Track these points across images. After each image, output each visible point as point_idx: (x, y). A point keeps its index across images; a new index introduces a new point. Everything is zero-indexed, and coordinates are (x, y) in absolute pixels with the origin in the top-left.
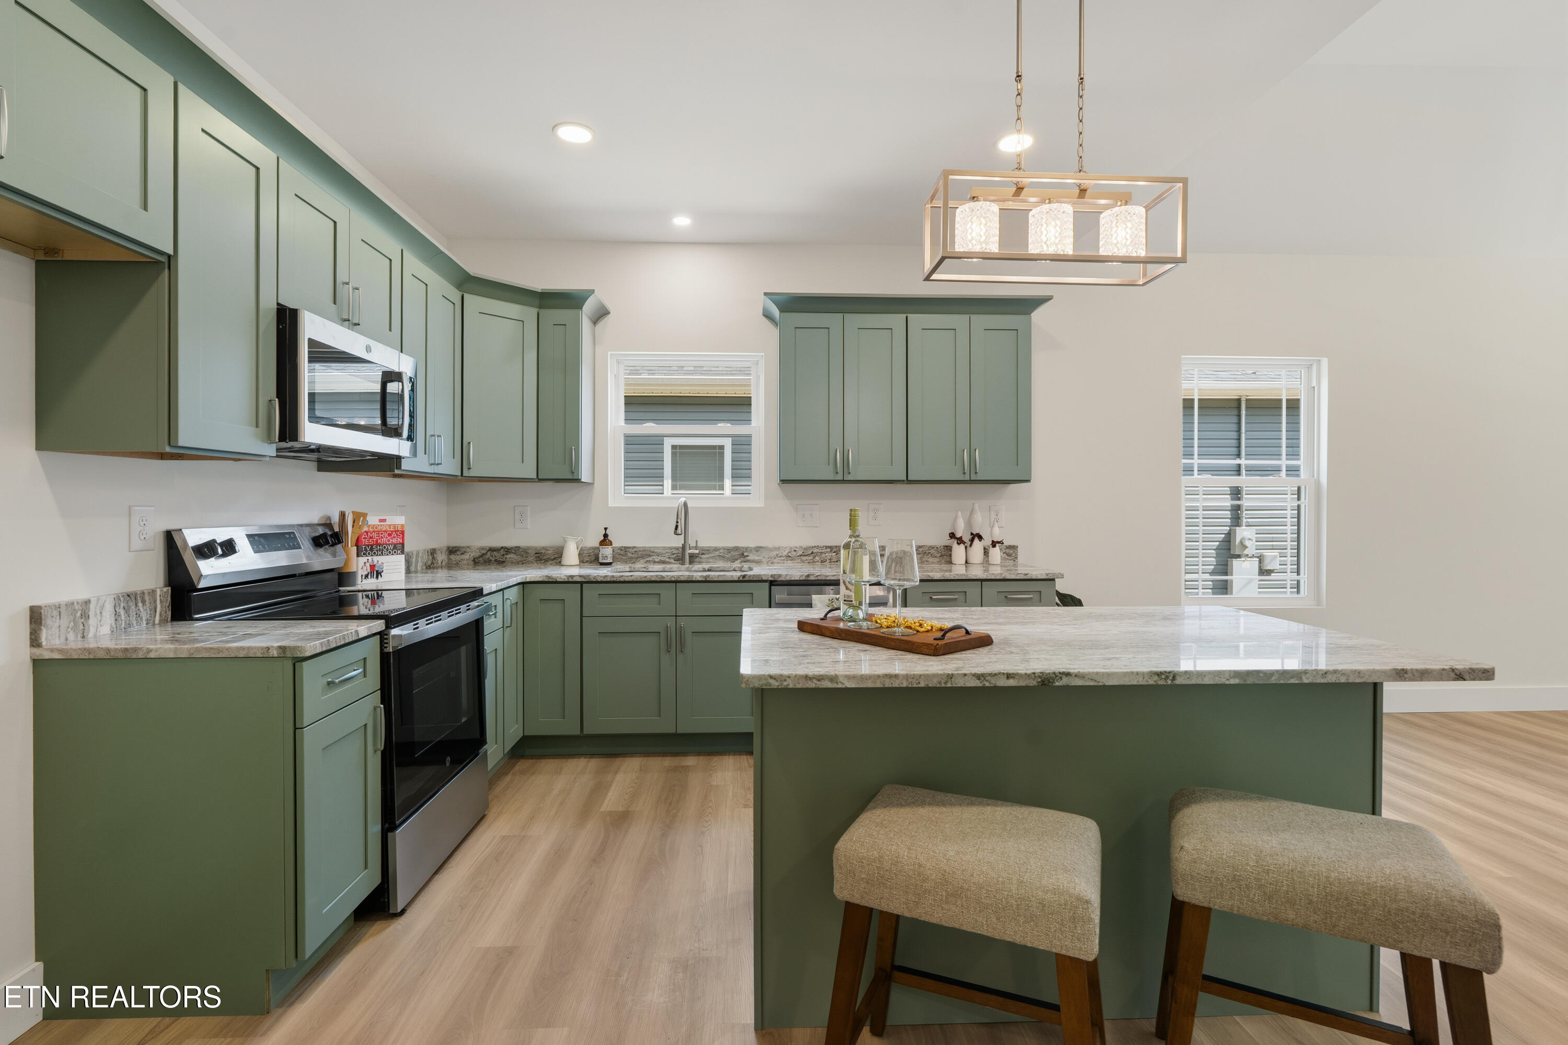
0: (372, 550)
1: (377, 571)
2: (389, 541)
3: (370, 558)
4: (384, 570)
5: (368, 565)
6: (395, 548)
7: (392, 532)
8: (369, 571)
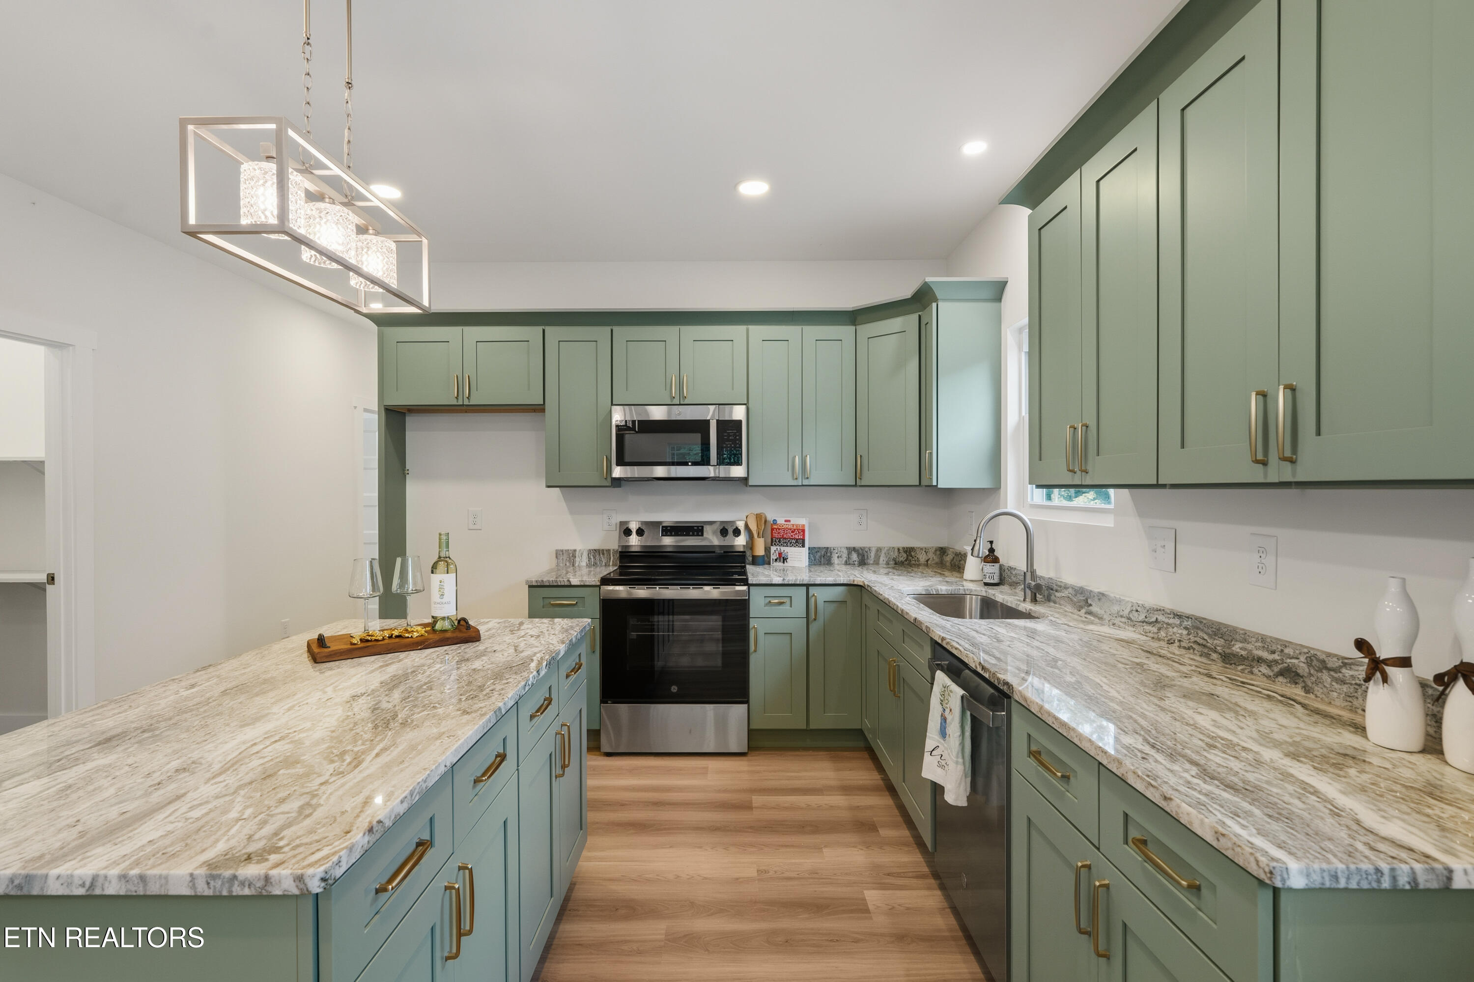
0: (779, 541)
1: (783, 558)
2: (792, 536)
3: (778, 548)
4: (789, 557)
5: (777, 552)
6: (797, 542)
7: (795, 530)
8: (778, 556)
